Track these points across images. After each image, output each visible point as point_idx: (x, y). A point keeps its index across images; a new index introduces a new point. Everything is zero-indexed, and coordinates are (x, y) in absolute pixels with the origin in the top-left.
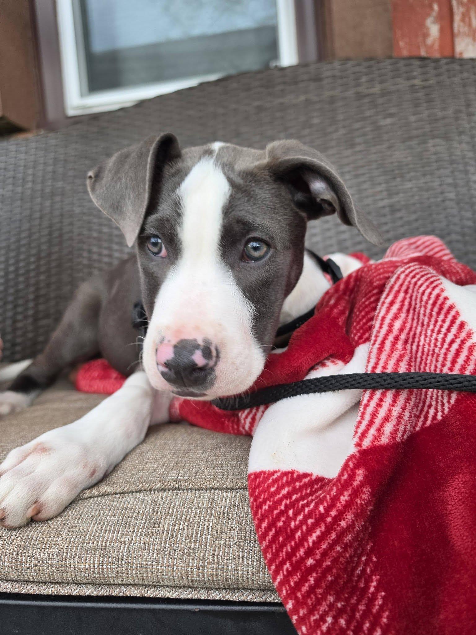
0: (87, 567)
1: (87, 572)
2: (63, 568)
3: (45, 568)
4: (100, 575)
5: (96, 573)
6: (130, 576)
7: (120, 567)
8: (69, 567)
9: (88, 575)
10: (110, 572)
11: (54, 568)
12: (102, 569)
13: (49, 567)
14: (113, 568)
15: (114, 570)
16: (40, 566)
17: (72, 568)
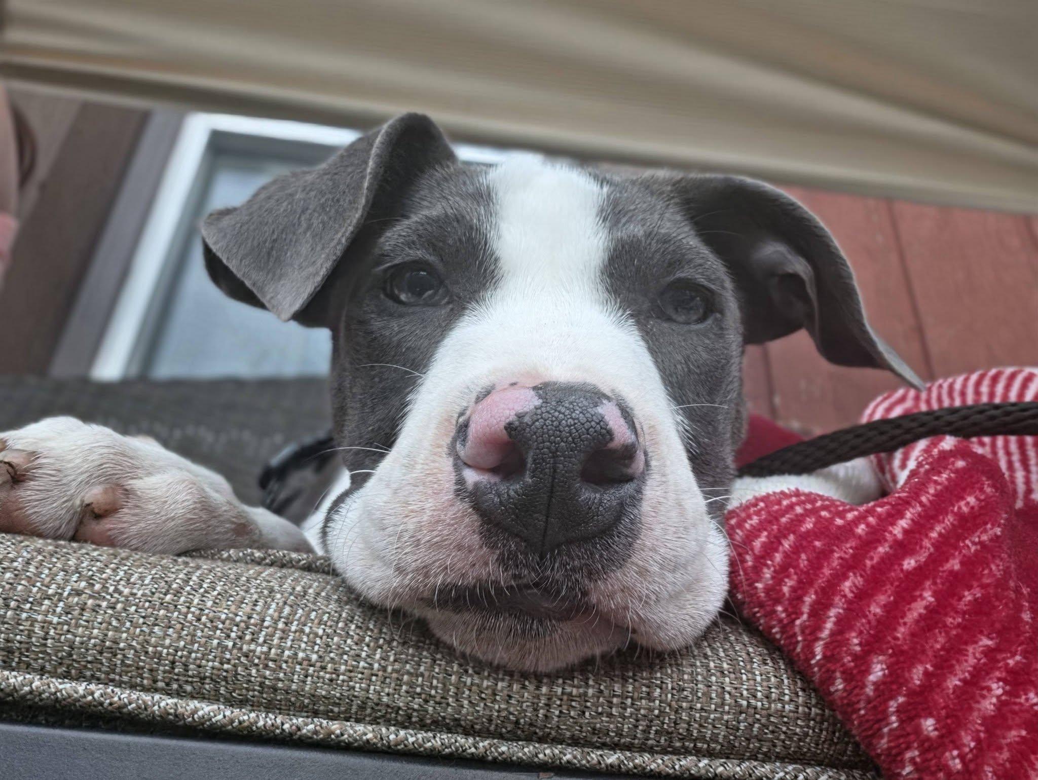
0: (238, 619)
1: (233, 635)
2: (162, 612)
3: (104, 604)
4: (270, 649)
5: (261, 640)
6: (362, 664)
7: (340, 635)
8: (184, 610)
9: (230, 644)
10: (303, 645)
11: (133, 608)
12: (283, 631)
13: (118, 602)
14: (316, 635)
15: (318, 641)
16: (91, 597)
17: (190, 616)
